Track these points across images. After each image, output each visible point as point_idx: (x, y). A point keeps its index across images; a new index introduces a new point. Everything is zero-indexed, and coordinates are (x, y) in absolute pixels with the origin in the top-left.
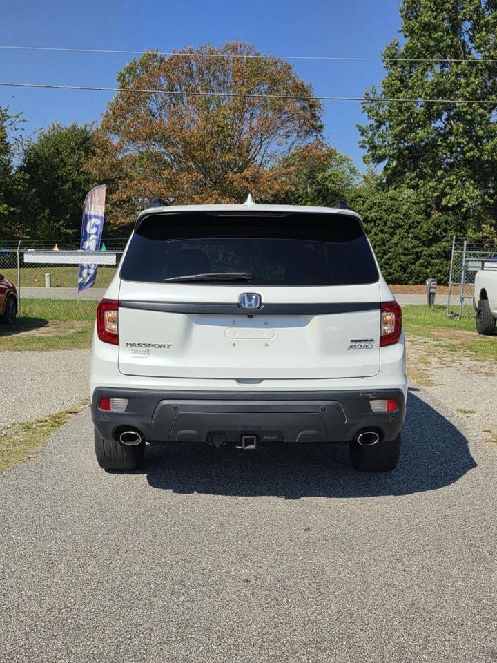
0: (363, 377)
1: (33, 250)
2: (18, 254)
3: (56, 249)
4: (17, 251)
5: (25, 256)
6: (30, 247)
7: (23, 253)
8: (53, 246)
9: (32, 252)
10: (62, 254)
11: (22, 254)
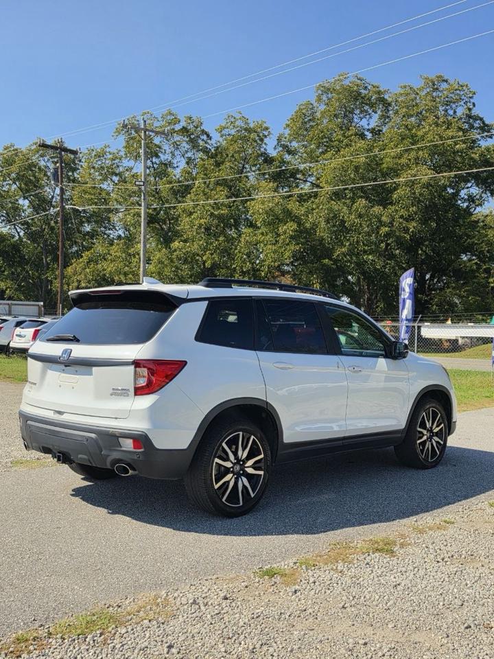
0: (116, 418)
1: (429, 324)
2: (416, 327)
3: (449, 322)
4: (416, 325)
5: (422, 329)
6: (427, 321)
7: (421, 326)
8: (447, 320)
9: (428, 326)
10: (454, 327)
11: (419, 328)
